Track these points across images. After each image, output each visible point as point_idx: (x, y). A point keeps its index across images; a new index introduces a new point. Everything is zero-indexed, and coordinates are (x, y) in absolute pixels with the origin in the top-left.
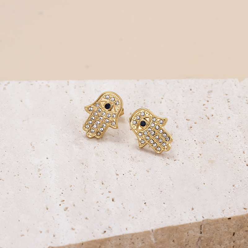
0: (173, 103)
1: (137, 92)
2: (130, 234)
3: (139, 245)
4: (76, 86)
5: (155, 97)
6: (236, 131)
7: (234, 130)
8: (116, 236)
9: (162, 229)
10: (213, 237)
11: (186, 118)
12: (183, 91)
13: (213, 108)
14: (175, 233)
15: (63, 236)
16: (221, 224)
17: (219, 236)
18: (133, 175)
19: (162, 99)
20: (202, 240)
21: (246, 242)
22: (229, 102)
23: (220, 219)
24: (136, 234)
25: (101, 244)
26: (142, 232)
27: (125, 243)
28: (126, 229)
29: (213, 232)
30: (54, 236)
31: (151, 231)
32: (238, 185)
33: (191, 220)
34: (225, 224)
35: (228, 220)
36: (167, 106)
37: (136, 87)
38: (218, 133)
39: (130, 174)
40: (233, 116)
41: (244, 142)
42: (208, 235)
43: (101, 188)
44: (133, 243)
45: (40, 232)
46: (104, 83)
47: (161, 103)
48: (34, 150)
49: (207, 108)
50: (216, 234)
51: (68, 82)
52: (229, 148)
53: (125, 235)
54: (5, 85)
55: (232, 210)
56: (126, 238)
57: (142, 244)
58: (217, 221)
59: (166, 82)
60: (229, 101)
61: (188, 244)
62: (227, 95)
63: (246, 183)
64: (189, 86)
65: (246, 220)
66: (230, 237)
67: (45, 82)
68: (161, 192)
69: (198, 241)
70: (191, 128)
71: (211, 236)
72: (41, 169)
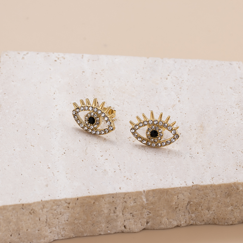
0: (178, 79)
1: (146, 68)
2: (123, 193)
3: (131, 204)
4: (89, 59)
5: (162, 73)
6: (234, 108)
7: (232, 108)
8: (109, 194)
9: (153, 191)
10: (201, 202)
12: (189, 70)
14: (165, 195)
15: (61, 191)
16: (210, 191)
17: (208, 201)
18: (132, 142)
19: (169, 76)
20: (191, 205)
21: (233, 209)
23: (209, 185)
24: (128, 193)
25: (95, 200)
26: (134, 192)
27: (118, 201)
28: (120, 188)
31: (143, 191)
33: (181, 184)
36: (172, 82)
37: (145, 63)
38: (217, 109)
39: (130, 140)
40: (233, 95)
41: (241, 119)
42: (196, 200)
43: (101, 150)
44: (126, 202)
46: (115, 59)
47: (167, 79)
50: (205, 200)
51: (83, 56)
53: (118, 193)
54: (24, 55)
55: (221, 178)
56: (119, 197)
57: (134, 204)
58: (206, 187)
59: (174, 61)
61: (178, 207)
63: (237, 155)
65: (234, 188)
67: (61, 55)
69: (188, 205)
71: (200, 201)
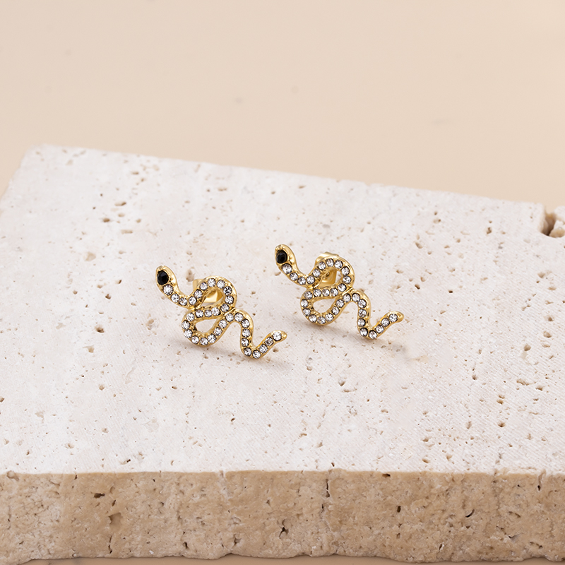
11: (397, 268)
13: (461, 256)
22: (500, 248)
29: (354, 498)
30: (28, 453)
32: (435, 413)
34: (379, 486)
35: (384, 478)
45: (4, 442)
48: (68, 287)
49: (449, 254)
52: (455, 338)
60: (502, 245)
62: (504, 233)
64: (436, 206)
66: (391, 515)
68: (275, 402)
70: (398, 287)
72: (64, 324)
